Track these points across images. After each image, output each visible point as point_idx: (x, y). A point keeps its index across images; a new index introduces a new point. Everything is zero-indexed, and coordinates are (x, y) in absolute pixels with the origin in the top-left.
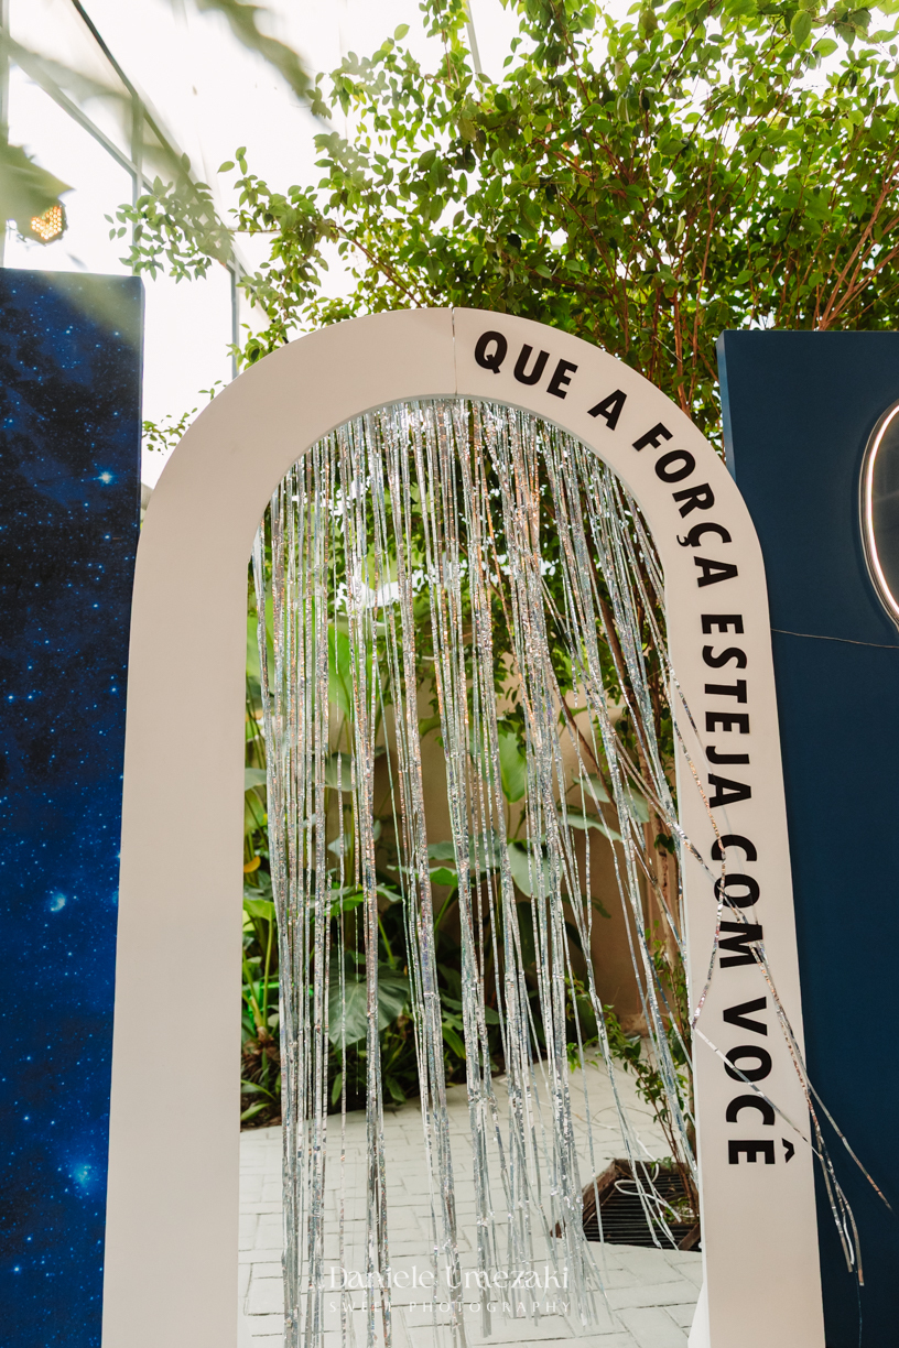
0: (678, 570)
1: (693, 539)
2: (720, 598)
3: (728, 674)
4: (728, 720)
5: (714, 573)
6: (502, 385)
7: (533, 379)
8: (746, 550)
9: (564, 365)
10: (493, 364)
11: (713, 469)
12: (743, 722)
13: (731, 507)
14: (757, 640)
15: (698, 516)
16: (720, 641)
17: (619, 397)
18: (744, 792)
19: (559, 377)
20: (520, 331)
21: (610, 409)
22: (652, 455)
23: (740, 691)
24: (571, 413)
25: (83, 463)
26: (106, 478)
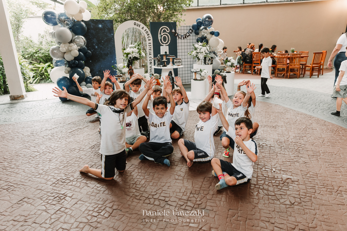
0: (147, 39)
1: (148, 38)
2: (150, 42)
3: (150, 47)
4: (150, 50)
5: (149, 40)
6: (136, 26)
7: (138, 26)
8: (151, 38)
9: (140, 25)
10: (135, 25)
11: (149, 33)
12: (151, 50)
13: (150, 35)
14: (152, 44)
15: (148, 36)
16: (150, 45)
17: (143, 27)
18: (151, 54)
19: (139, 26)
20: (137, 22)
21: (143, 28)
22: (146, 31)
23: (151, 48)
24: (140, 28)
25: (111, 33)
26: (112, 34)
